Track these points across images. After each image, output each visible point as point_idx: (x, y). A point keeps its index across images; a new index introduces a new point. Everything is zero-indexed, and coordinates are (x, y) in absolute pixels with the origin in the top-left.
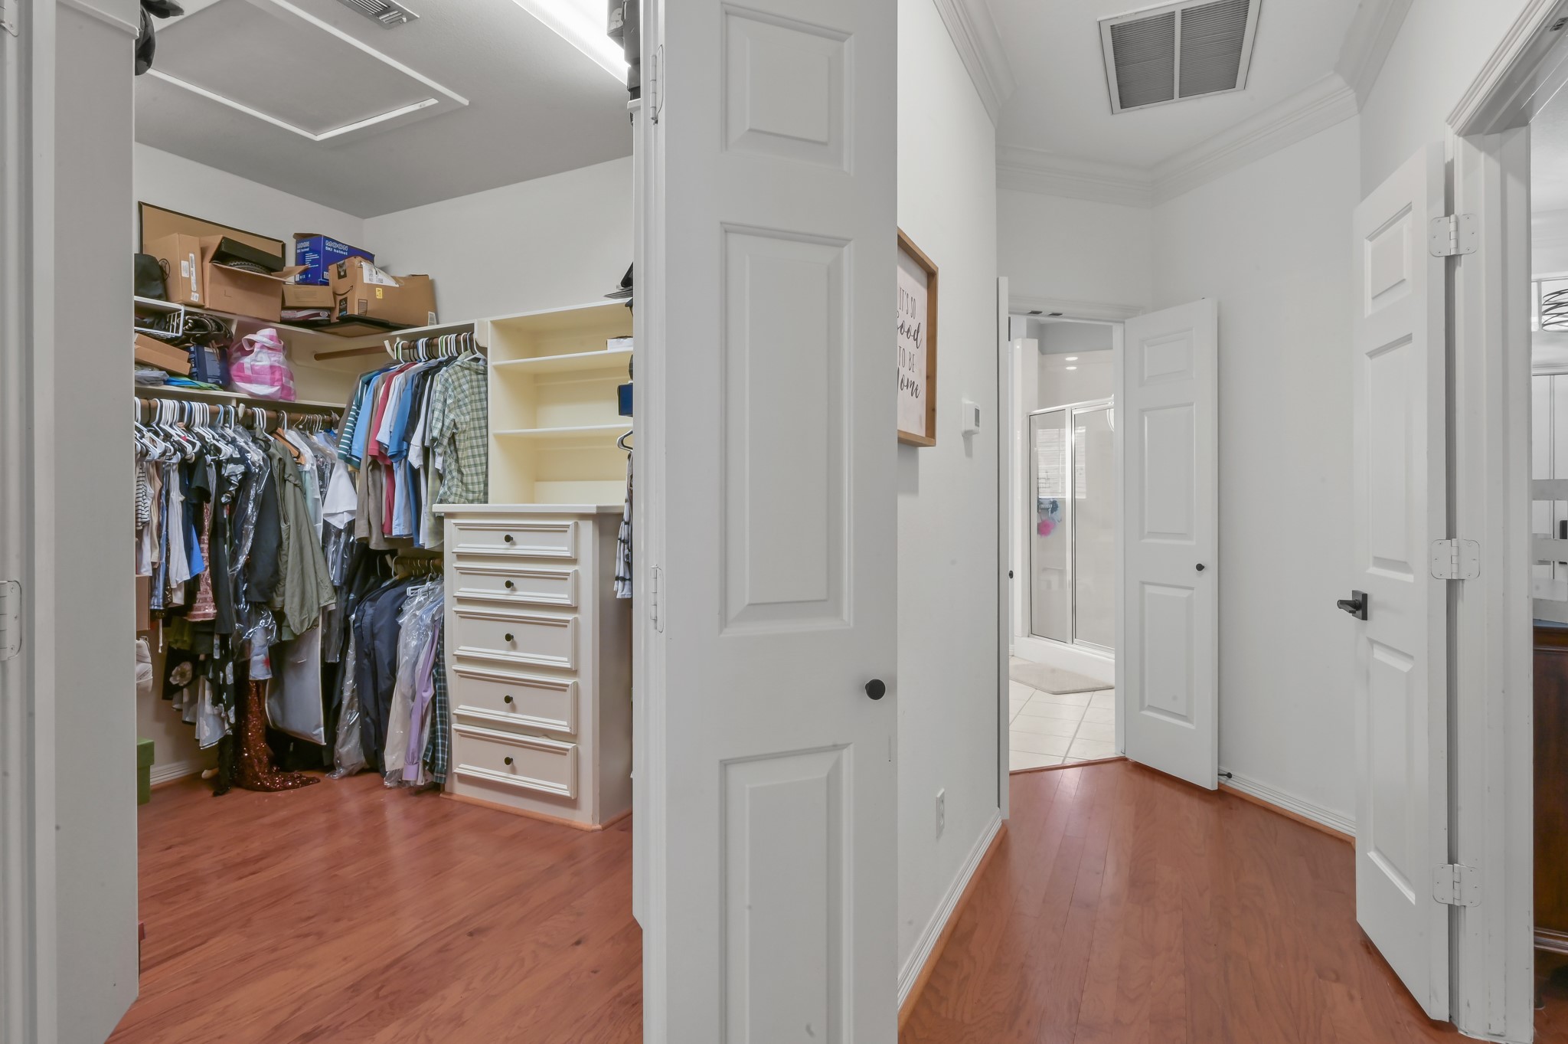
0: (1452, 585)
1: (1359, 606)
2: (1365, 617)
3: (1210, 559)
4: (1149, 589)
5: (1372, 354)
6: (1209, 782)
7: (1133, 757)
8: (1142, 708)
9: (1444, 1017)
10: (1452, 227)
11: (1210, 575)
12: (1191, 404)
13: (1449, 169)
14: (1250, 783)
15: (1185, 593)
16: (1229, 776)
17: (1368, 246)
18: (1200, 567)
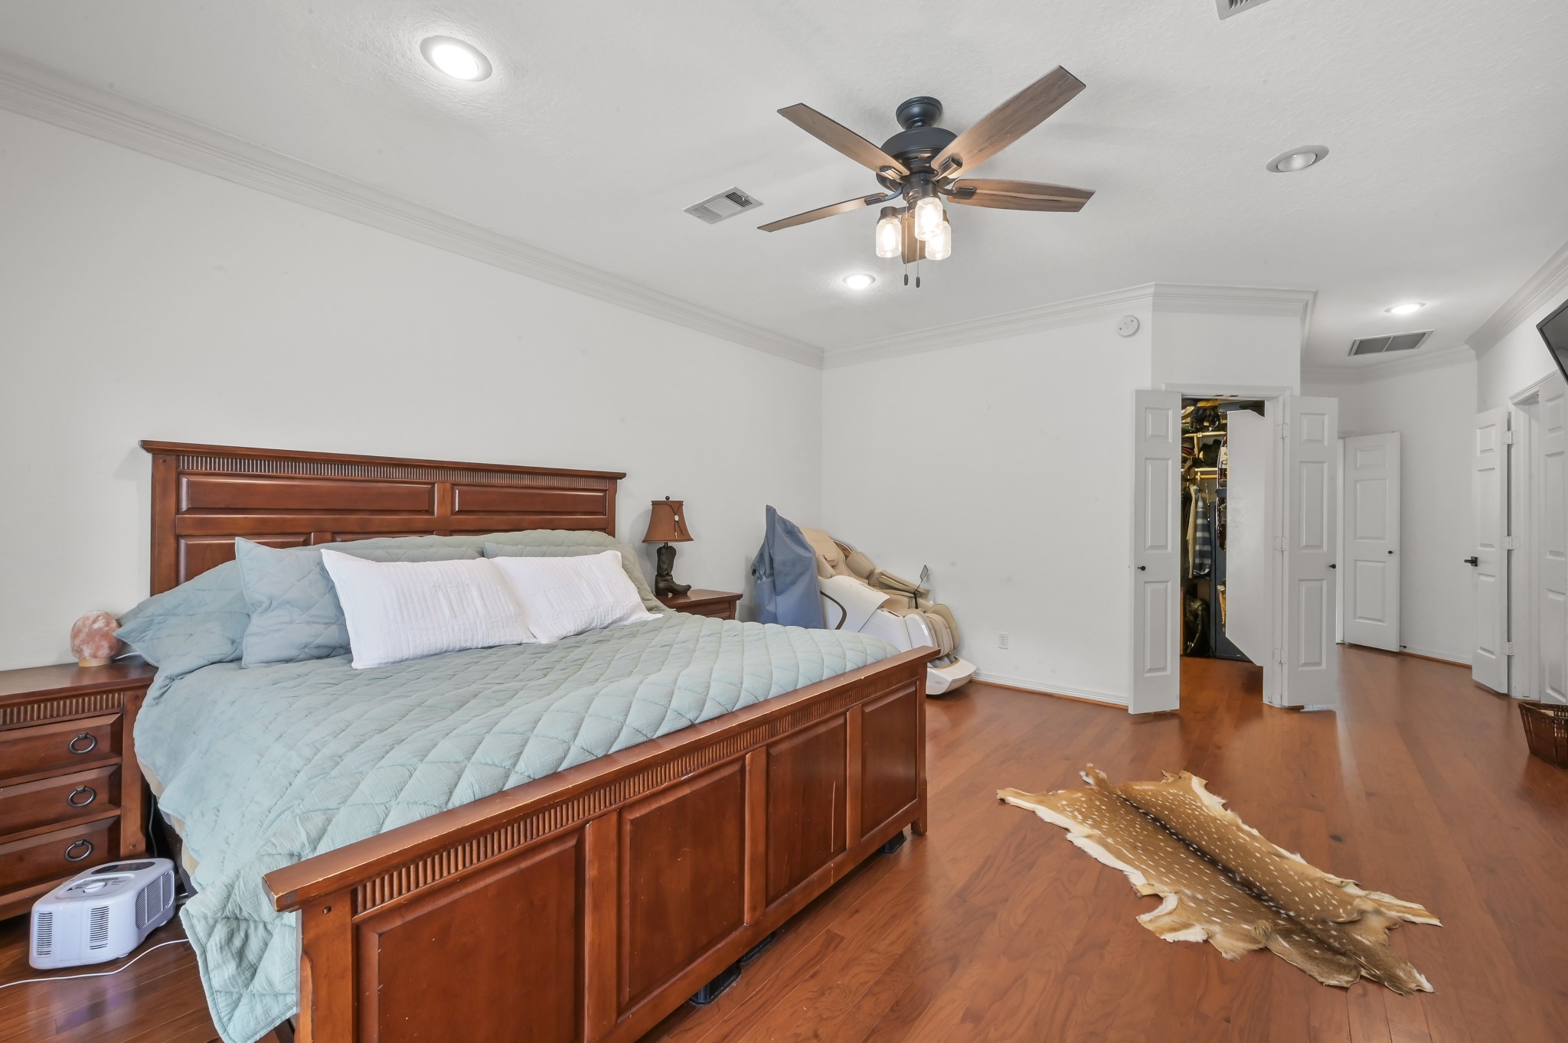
0: (1509, 552)
1: (1474, 562)
2: (1476, 565)
3: (1395, 548)
4: (1359, 563)
5: (1480, 471)
6: (1395, 648)
7: (1349, 640)
8: (1355, 617)
9: (1504, 690)
10: (1510, 435)
11: (1395, 558)
12: (1385, 479)
13: (1510, 414)
14: (1417, 648)
15: (1382, 564)
16: (1405, 647)
17: (1479, 431)
18: (1390, 552)
